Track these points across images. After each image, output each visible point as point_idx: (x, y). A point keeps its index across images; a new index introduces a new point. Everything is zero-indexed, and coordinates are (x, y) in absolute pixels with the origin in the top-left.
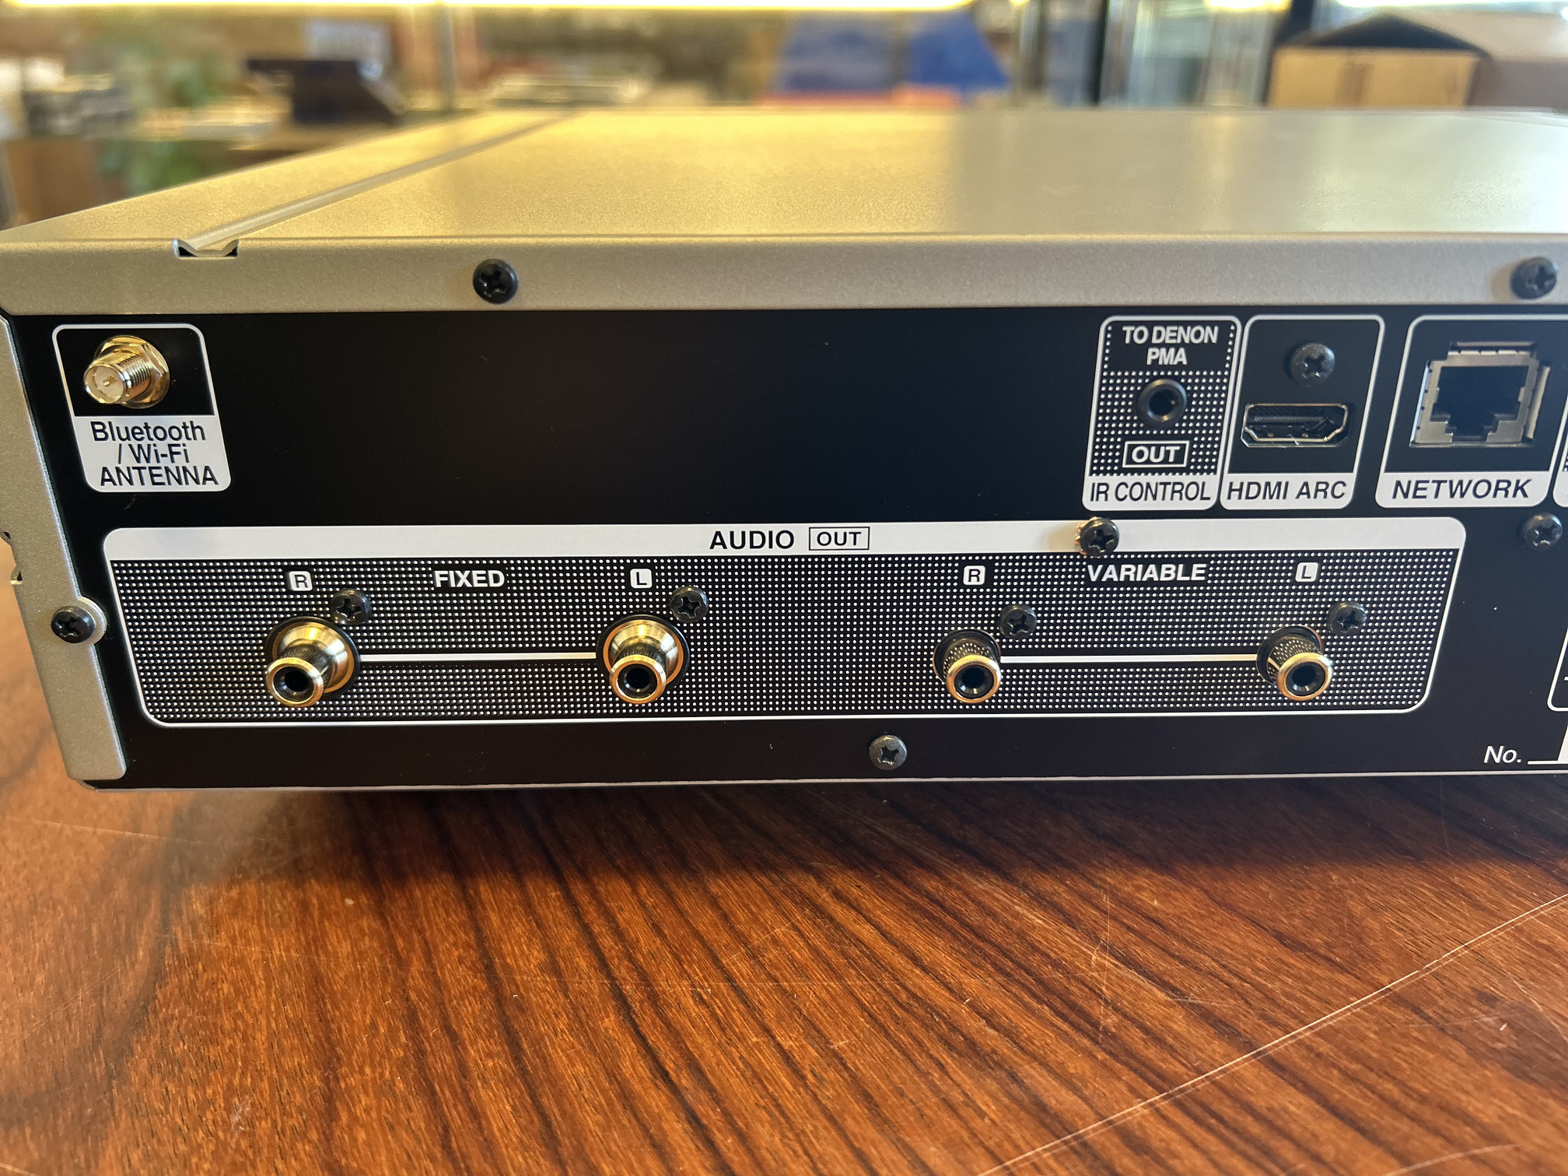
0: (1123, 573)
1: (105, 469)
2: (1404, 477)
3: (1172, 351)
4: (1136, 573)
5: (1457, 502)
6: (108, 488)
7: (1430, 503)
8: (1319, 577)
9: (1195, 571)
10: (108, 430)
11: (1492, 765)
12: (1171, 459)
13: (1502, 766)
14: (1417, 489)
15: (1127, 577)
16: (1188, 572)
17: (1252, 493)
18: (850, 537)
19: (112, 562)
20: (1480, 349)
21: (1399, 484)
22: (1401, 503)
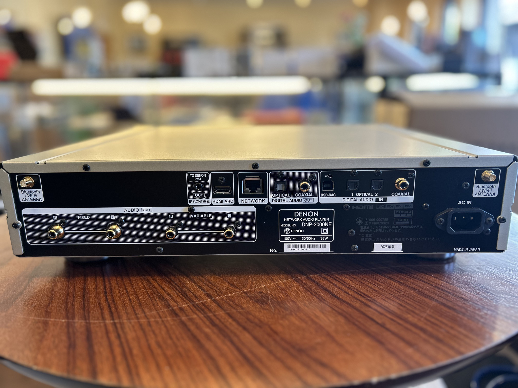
0: (197, 216)
1: (23, 198)
2: (243, 199)
3: (199, 178)
4: (199, 216)
5: (253, 203)
6: (24, 202)
7: (248, 203)
8: (232, 217)
9: (210, 216)
10: (24, 192)
11: (272, 253)
12: (202, 196)
13: (274, 253)
14: (245, 201)
15: (198, 217)
16: (208, 216)
17: (217, 202)
18: (149, 210)
19: (23, 214)
20: (251, 177)
21: (242, 200)
22: (243, 203)
